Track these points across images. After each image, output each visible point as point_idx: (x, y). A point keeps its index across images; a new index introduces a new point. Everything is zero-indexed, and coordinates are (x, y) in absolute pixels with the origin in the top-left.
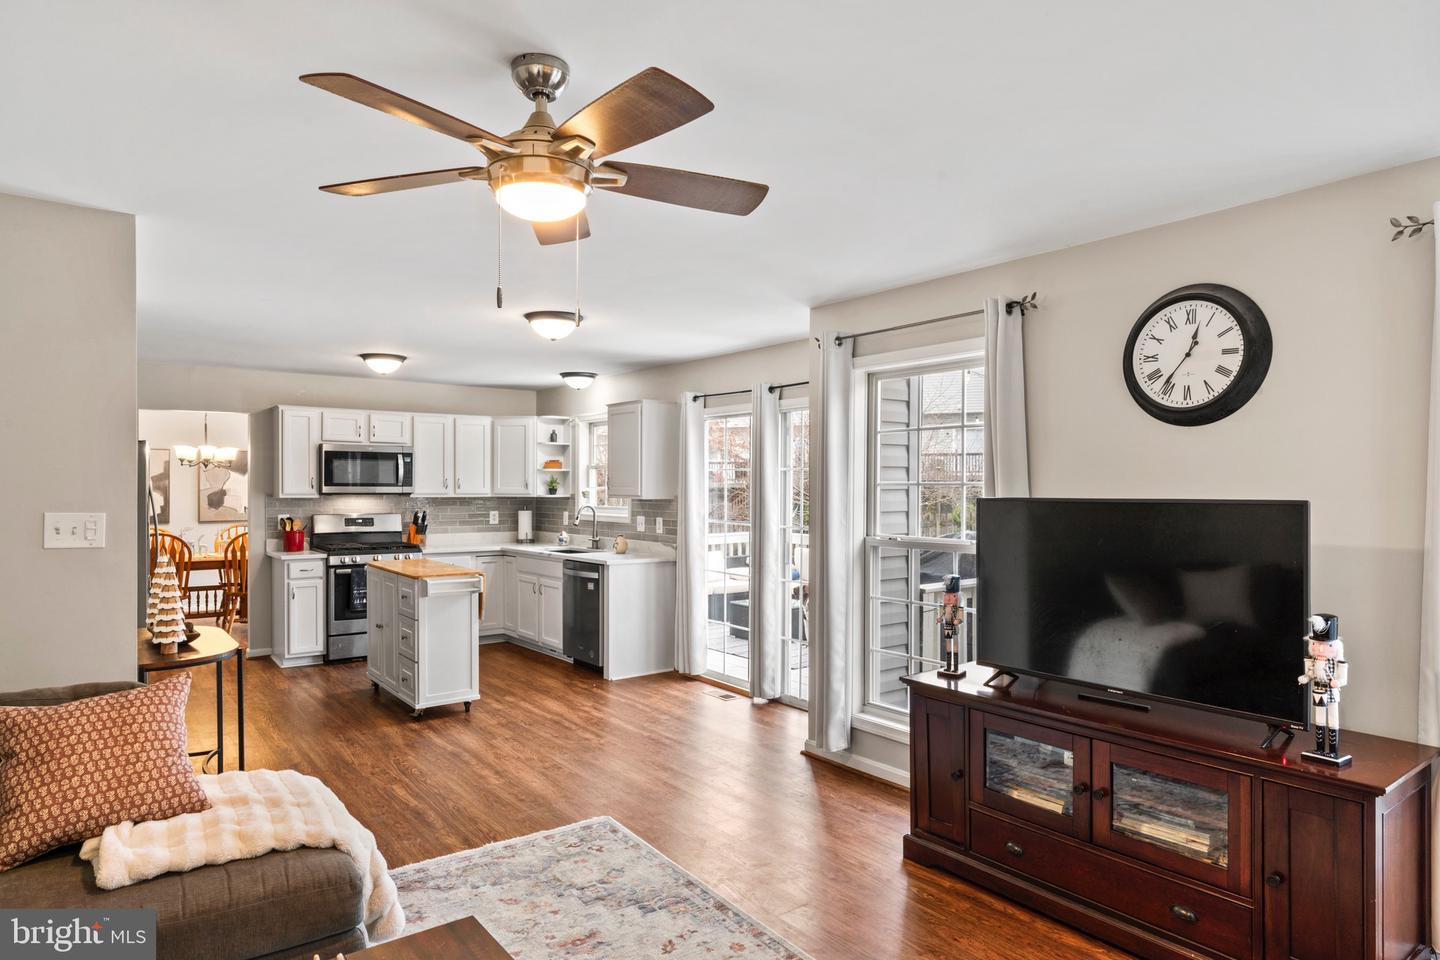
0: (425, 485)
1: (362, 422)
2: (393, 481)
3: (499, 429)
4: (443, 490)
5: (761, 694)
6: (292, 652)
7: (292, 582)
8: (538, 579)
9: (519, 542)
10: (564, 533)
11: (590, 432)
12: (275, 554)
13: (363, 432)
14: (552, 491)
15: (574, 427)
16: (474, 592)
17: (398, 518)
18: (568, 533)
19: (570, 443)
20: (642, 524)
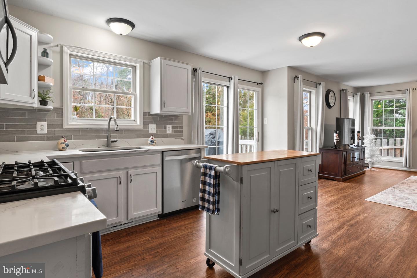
20: (153, 128)
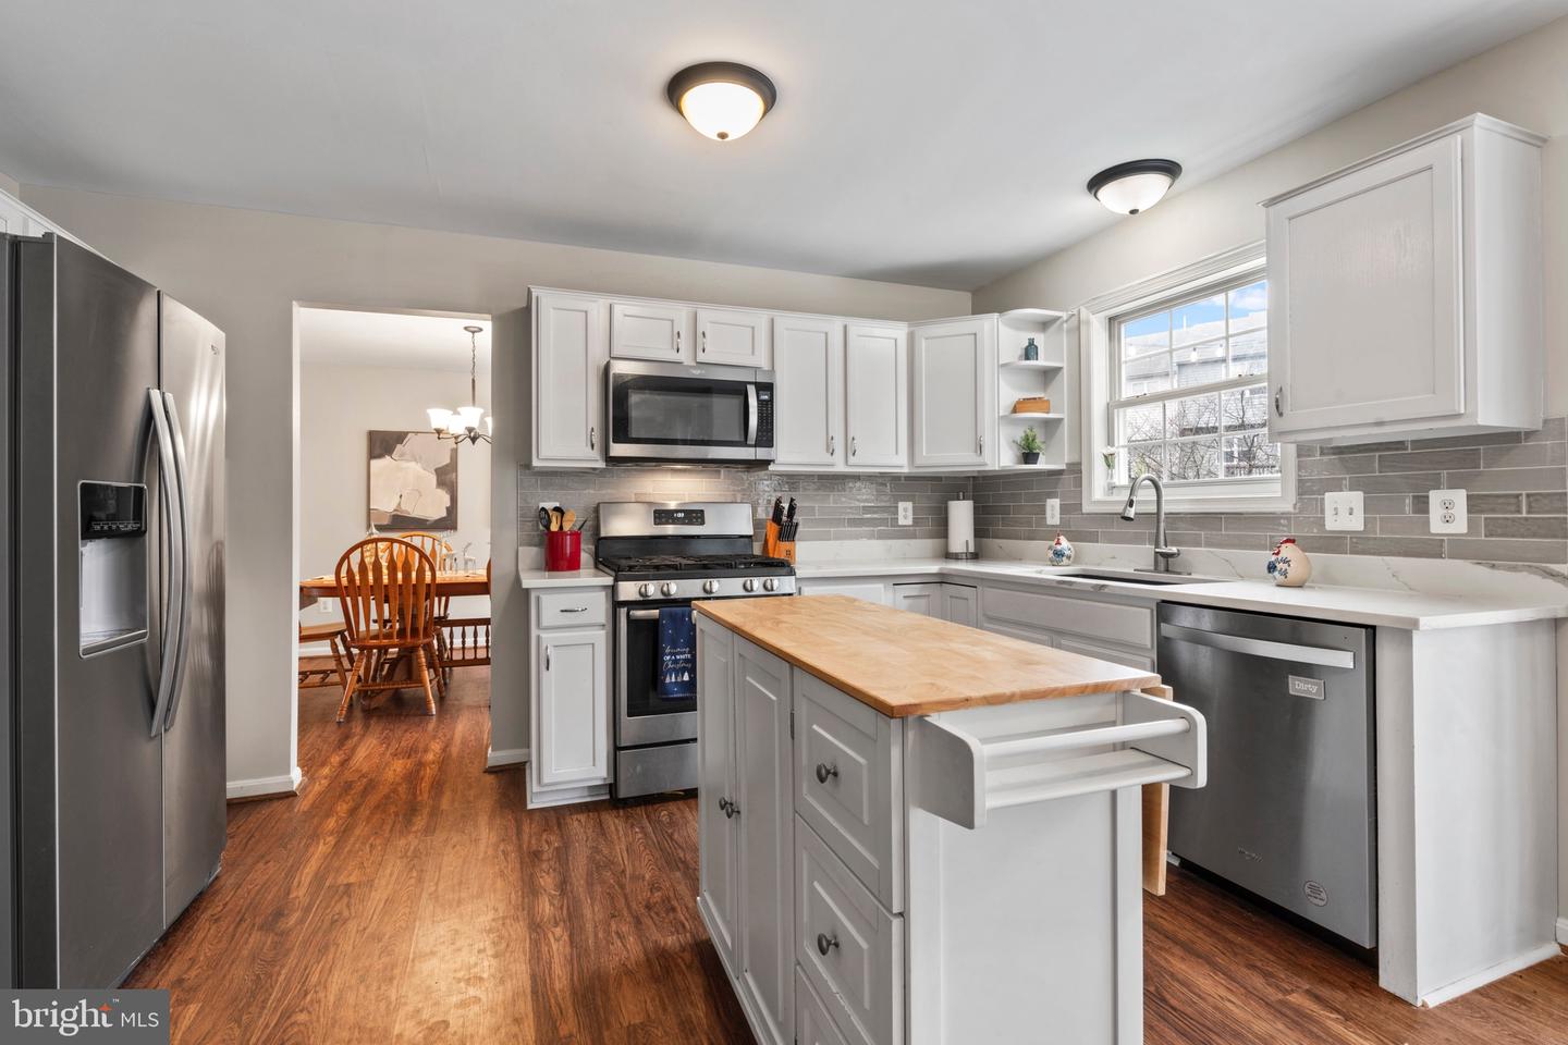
0: (793, 450)
1: (683, 326)
2: (737, 437)
3: (923, 345)
4: (827, 458)
6: (546, 780)
7: (544, 635)
9: (951, 556)
10: (1062, 539)
11: (1112, 335)
12: (529, 581)
13: (684, 343)
14: (1029, 456)
15: (1075, 329)
17: (745, 511)
18: (1069, 541)
19: (1067, 362)
20: (1345, 510)
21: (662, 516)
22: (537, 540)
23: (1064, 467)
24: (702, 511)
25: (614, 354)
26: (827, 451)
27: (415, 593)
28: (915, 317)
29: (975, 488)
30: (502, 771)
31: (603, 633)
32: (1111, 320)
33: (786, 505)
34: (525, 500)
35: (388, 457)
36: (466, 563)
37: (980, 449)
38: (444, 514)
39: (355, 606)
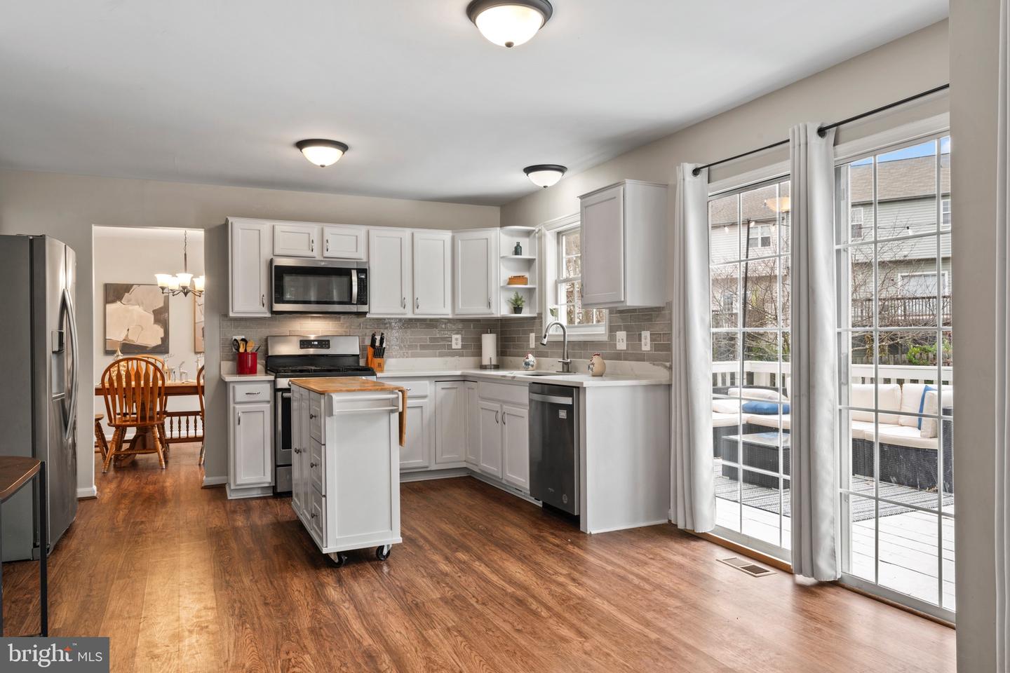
0: (381, 304)
1: (315, 236)
2: (347, 299)
3: (459, 244)
4: (402, 310)
5: (814, 571)
6: (238, 482)
7: (237, 407)
8: (501, 406)
9: (483, 367)
10: (530, 355)
11: (558, 243)
12: (228, 379)
13: (316, 246)
14: (517, 309)
15: (540, 238)
16: (392, 411)
17: (355, 340)
18: (535, 357)
19: (536, 257)
20: (621, 340)
21: (305, 343)
22: (231, 357)
23: (536, 315)
24: (329, 341)
25: (277, 252)
26: (402, 306)
27: (152, 393)
28: (454, 227)
29: (502, 326)
30: (212, 488)
31: (269, 405)
32: (559, 233)
33: (378, 338)
34: (225, 335)
35: (119, 303)
36: (181, 375)
37: (489, 304)
38: (160, 343)
39: (114, 401)
